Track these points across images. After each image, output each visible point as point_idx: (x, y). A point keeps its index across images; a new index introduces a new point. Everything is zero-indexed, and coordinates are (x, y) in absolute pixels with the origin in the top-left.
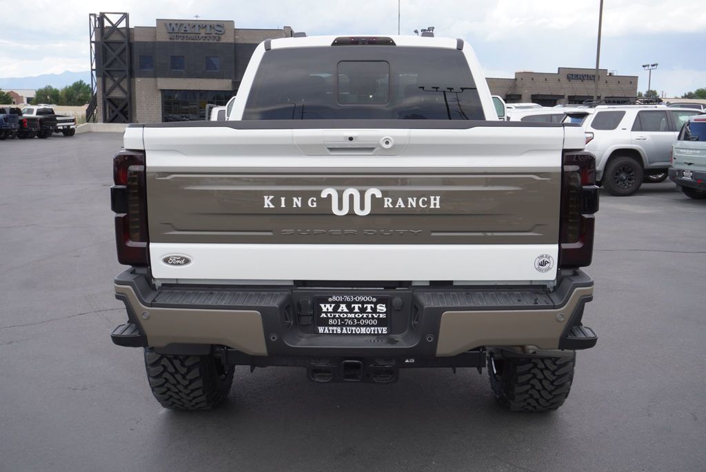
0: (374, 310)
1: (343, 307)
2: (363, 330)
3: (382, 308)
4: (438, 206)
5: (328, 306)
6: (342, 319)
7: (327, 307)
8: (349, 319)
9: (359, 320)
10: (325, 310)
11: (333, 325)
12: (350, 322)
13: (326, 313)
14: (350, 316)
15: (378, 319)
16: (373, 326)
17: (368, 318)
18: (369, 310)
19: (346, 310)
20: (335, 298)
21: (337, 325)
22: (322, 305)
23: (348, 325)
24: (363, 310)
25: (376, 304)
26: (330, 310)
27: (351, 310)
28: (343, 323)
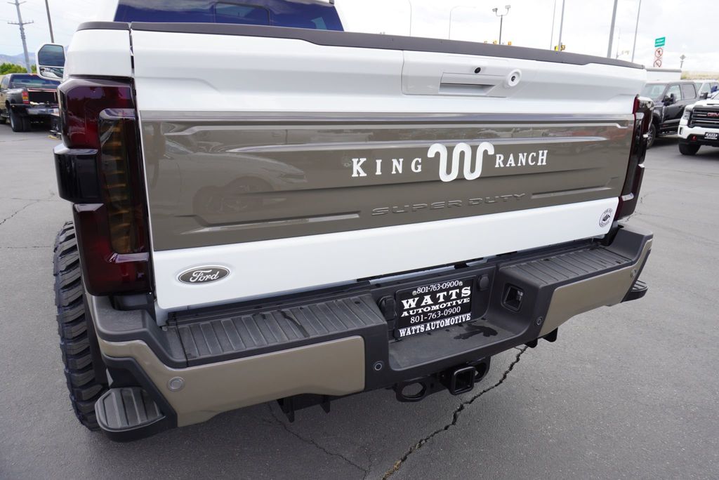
0: (459, 296)
1: (428, 299)
2: (448, 322)
3: (466, 291)
4: (544, 163)
5: (411, 301)
6: (425, 314)
7: (409, 303)
8: (433, 312)
9: (442, 310)
10: (407, 306)
11: (415, 324)
12: (434, 316)
13: (408, 310)
14: (434, 308)
15: (463, 305)
16: (457, 314)
17: (452, 307)
18: (454, 297)
19: (430, 302)
20: (420, 290)
21: (420, 323)
22: (404, 302)
23: (432, 320)
24: (447, 298)
25: (460, 288)
26: (413, 305)
27: (435, 301)
28: (426, 318)
